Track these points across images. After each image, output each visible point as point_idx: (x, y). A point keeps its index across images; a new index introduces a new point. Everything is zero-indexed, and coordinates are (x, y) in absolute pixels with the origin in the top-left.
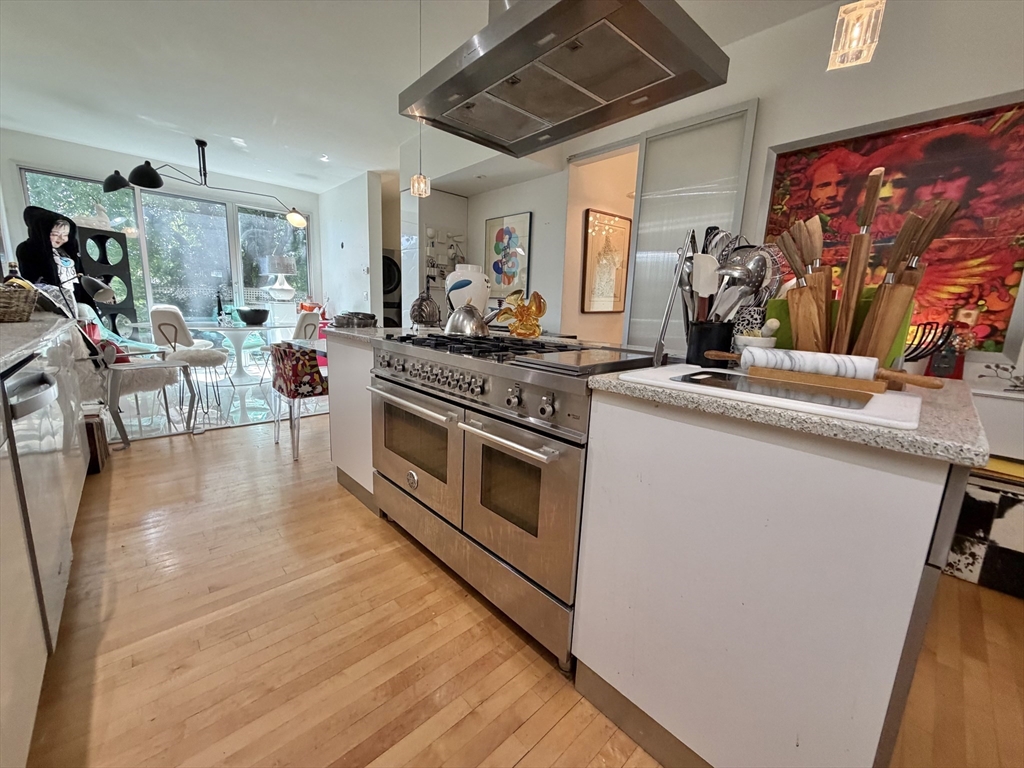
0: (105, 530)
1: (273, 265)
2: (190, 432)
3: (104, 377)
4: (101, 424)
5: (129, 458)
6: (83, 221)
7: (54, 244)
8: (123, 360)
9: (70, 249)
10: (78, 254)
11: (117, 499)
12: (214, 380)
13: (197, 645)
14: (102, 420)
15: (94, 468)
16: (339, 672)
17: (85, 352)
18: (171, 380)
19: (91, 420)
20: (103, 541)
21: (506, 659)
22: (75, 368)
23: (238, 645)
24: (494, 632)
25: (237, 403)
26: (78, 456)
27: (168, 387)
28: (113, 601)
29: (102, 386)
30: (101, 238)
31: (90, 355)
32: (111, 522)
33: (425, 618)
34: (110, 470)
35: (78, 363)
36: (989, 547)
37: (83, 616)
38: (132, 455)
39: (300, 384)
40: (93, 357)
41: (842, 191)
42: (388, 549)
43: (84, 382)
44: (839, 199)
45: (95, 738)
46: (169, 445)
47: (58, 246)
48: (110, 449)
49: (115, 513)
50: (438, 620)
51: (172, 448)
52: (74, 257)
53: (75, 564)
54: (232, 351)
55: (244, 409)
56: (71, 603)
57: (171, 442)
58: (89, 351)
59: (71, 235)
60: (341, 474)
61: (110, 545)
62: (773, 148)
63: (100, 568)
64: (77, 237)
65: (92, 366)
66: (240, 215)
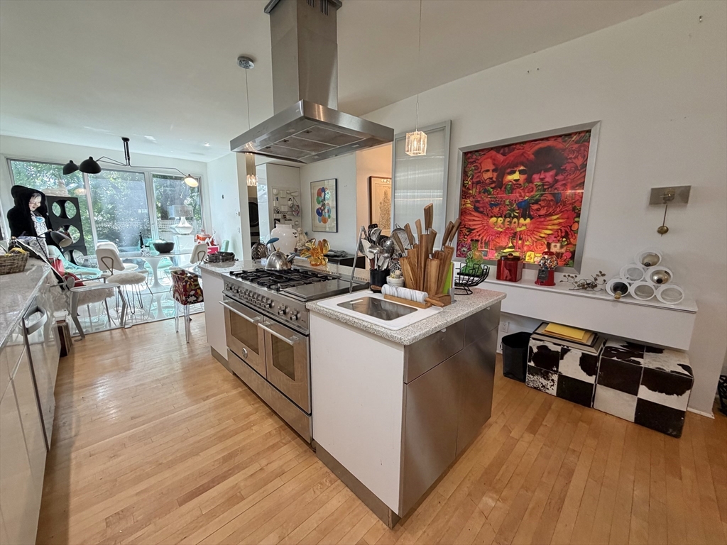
0: (72, 389)
1: (177, 211)
2: (122, 327)
3: (67, 296)
4: (67, 326)
5: (85, 346)
6: (50, 192)
7: (31, 208)
8: (80, 284)
9: (41, 211)
10: (47, 214)
11: (78, 371)
12: (138, 290)
13: (124, 446)
14: (67, 324)
15: (63, 353)
16: (197, 454)
17: (55, 281)
18: (110, 294)
19: (61, 325)
20: (72, 395)
21: (285, 444)
22: (50, 291)
23: (145, 444)
24: (283, 432)
25: (155, 304)
26: (53, 346)
27: (108, 299)
28: (78, 426)
29: (66, 302)
30: (62, 202)
31: (59, 283)
32: (75, 384)
33: (249, 427)
34: (73, 353)
35: (51, 288)
36: (559, 375)
37: (63, 434)
38: (87, 344)
39: (188, 296)
40: (61, 284)
41: (495, 174)
42: (235, 392)
43: (55, 300)
44: (494, 179)
45: (72, 488)
46: (109, 336)
47: (34, 210)
48: (73, 340)
49: (78, 379)
50: (254, 428)
51: (112, 338)
52: (44, 216)
53: (57, 408)
54: (151, 270)
55: (160, 308)
56: (56, 429)
57: (111, 334)
58: (57, 281)
59: (42, 202)
60: (213, 350)
61: (75, 398)
62: (460, 149)
63: (70, 410)
64: (46, 203)
65: (60, 289)
66: (155, 179)
